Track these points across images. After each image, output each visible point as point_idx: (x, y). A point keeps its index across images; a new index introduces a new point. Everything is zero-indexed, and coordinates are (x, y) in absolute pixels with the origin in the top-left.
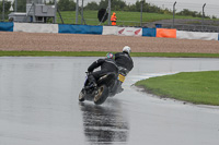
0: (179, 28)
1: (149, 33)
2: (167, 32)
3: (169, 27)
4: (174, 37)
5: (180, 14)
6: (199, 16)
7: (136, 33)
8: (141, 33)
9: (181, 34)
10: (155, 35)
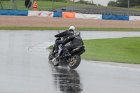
0: (77, 11)
1: (58, 15)
2: (69, 14)
3: (71, 11)
4: (74, 17)
5: (77, 3)
6: (90, 4)
7: (49, 15)
8: (52, 15)
9: (78, 16)
10: (61, 16)
